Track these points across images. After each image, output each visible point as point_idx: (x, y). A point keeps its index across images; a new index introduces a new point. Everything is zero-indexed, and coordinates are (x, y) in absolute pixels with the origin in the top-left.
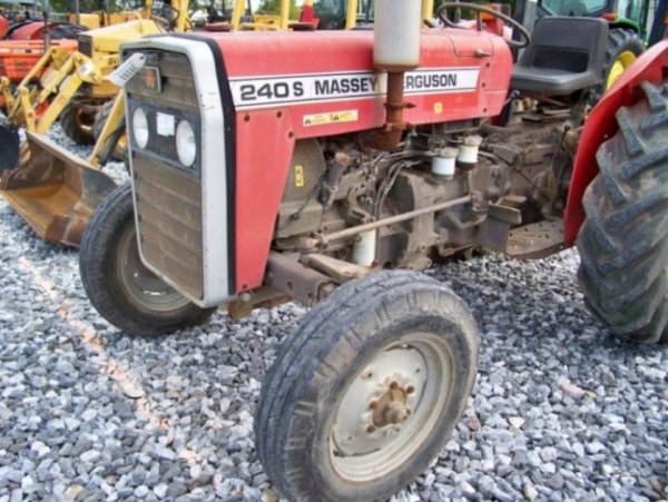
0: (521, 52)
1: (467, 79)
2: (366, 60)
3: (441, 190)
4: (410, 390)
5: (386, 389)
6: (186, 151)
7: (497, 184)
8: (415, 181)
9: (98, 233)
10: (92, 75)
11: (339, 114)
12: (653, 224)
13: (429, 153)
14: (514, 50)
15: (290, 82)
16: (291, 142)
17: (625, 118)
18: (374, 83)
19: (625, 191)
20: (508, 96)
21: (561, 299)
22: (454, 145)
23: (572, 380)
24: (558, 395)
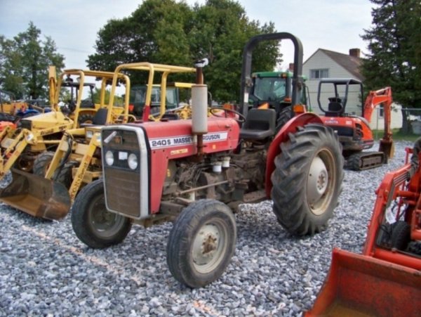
0: (243, 124)
1: (224, 136)
2: (189, 131)
3: (217, 178)
4: (215, 239)
5: (207, 238)
6: (133, 164)
7: (238, 176)
8: (207, 175)
9: (82, 203)
10: (33, 140)
11: (182, 150)
12: (297, 184)
13: (212, 164)
14: (240, 124)
15: (167, 140)
16: (167, 160)
17: (284, 147)
18: (192, 139)
19: (285, 173)
20: (239, 141)
21: (270, 225)
22: (220, 161)
23: (275, 249)
24: (269, 253)
